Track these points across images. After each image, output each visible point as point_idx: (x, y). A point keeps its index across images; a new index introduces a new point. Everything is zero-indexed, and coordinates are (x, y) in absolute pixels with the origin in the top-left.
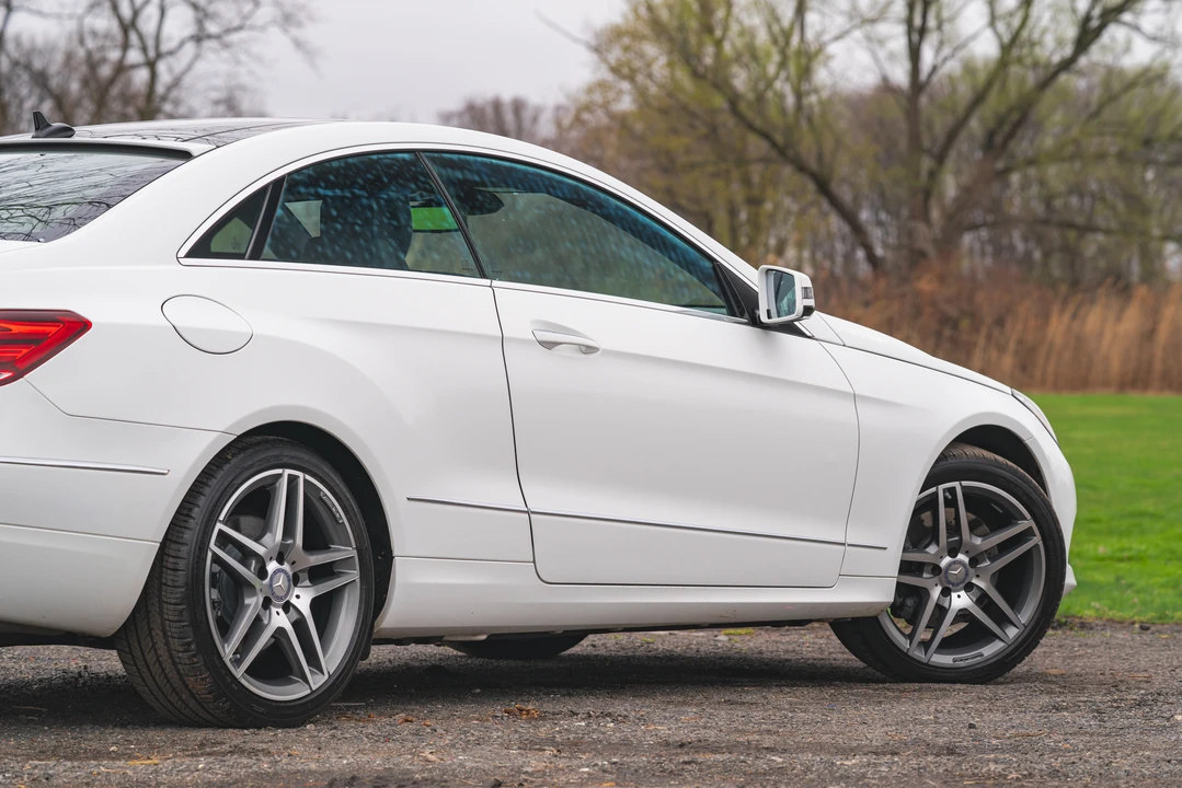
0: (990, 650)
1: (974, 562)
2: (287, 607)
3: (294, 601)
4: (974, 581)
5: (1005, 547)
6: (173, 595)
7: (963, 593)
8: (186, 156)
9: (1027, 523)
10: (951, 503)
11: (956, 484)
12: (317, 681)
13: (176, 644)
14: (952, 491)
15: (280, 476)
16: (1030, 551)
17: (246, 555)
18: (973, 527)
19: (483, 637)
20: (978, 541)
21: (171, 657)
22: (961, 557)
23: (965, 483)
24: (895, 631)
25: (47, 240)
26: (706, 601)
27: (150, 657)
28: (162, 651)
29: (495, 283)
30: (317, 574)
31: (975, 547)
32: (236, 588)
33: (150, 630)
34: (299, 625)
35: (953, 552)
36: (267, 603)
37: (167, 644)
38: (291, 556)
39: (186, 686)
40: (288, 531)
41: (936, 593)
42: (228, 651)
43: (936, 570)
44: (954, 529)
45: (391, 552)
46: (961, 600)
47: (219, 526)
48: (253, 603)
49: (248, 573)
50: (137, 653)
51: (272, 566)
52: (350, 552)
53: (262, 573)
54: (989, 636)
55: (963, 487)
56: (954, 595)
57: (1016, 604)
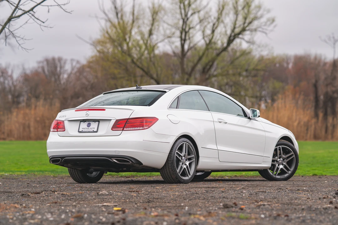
0: (286, 175)
1: (283, 160)
2: (185, 164)
3: (186, 163)
4: (284, 163)
5: (288, 157)
6: (170, 162)
7: (281, 165)
8: (165, 92)
9: (293, 153)
10: (280, 150)
11: (280, 146)
12: (190, 176)
13: (170, 170)
14: (280, 147)
15: (184, 143)
16: (293, 158)
17: (180, 156)
18: (283, 153)
19: (210, 171)
20: (284, 156)
21: (170, 172)
22: (281, 159)
23: (282, 146)
24: (270, 172)
25: (149, 106)
26: (242, 165)
27: (166, 172)
28: (168, 171)
29: (211, 112)
30: (189, 159)
31: (284, 157)
32: (178, 161)
33: (166, 168)
34: (187, 167)
35: (280, 158)
36: (183, 164)
37: (169, 170)
38: (185, 156)
39: (172, 177)
40: (185, 152)
41: (277, 165)
42: (178, 171)
43: (277, 161)
44: (280, 154)
45: (199, 156)
46: (281, 167)
47: (176, 151)
48: (181, 163)
49: (180, 159)
50: (163, 172)
51: (183, 158)
52: (193, 156)
53: (182, 159)
54: (286, 173)
55: (282, 147)
56: (280, 166)
57: (290, 167)
